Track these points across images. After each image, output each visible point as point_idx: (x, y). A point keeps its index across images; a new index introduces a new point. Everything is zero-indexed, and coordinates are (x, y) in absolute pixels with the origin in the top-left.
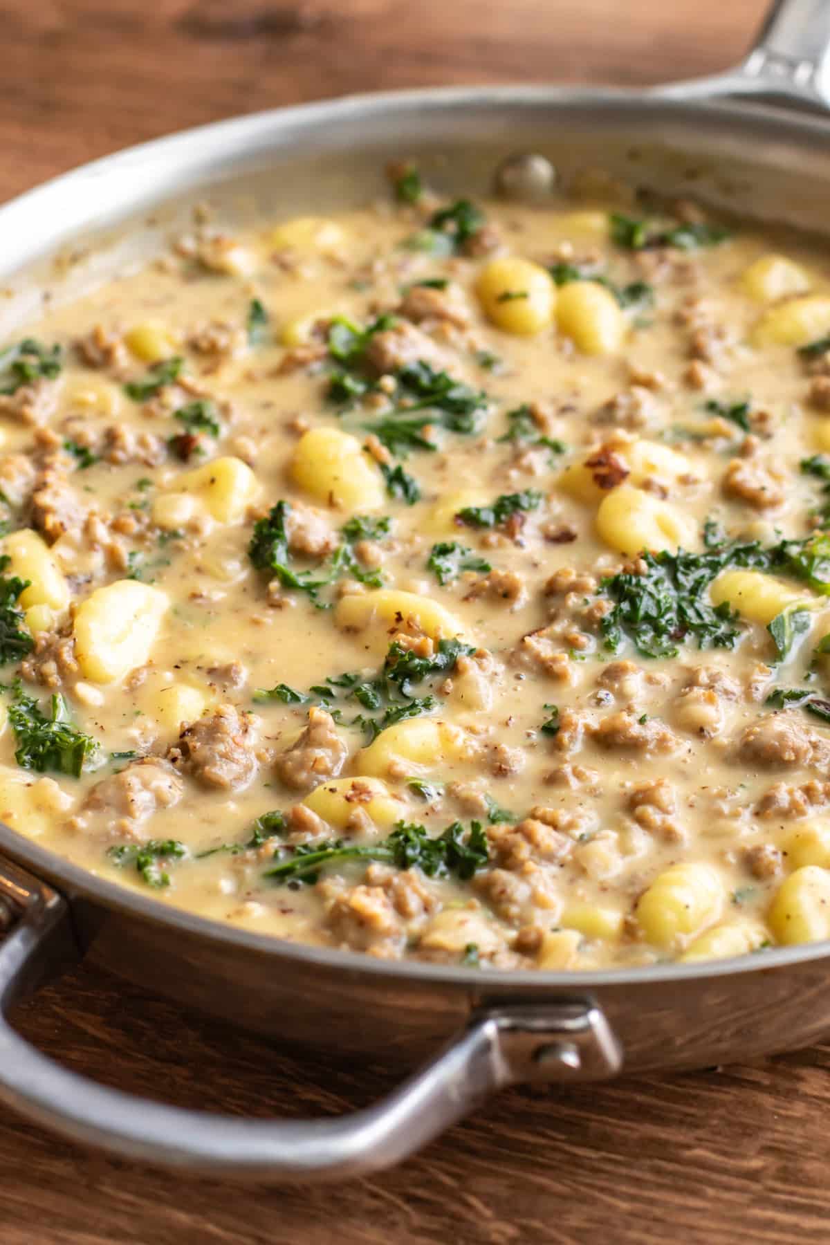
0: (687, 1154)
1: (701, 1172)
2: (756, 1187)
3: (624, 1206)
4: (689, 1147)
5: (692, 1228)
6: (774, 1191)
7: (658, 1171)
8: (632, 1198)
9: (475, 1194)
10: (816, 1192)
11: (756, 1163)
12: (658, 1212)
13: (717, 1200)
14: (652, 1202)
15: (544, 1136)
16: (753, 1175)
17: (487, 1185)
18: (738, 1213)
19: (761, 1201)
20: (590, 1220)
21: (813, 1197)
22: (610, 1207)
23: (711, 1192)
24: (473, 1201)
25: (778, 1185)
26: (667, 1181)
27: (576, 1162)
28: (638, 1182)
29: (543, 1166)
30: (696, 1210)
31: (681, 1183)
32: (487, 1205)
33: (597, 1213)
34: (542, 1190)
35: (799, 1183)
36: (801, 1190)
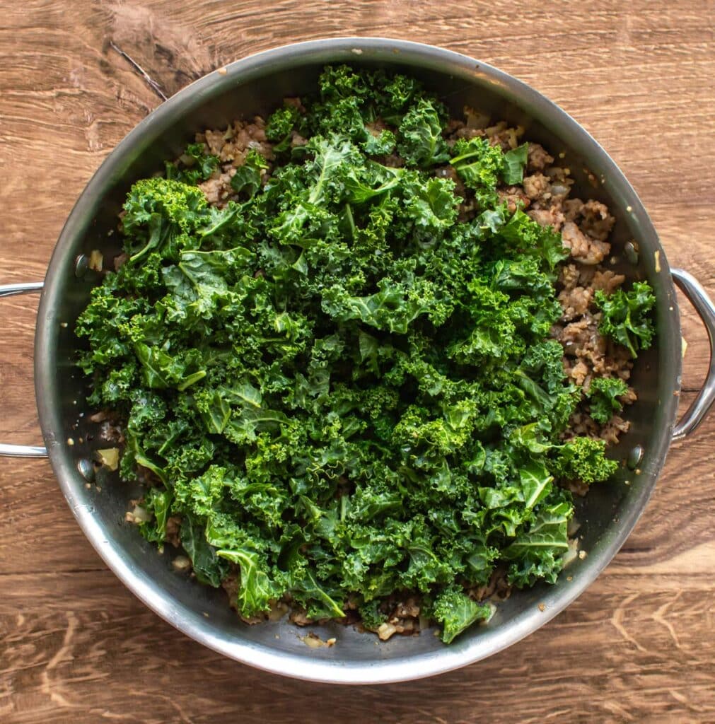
0: (501, 672)
1: (508, 679)
2: (528, 679)
3: (488, 703)
4: (500, 669)
5: (513, 704)
6: (534, 678)
7: (494, 684)
8: (489, 699)
9: (438, 716)
10: (548, 673)
11: (524, 668)
12: (499, 701)
13: (516, 689)
14: (496, 698)
15: (451, 681)
16: (525, 674)
17: (440, 710)
18: (525, 693)
19: (532, 684)
20: (479, 713)
21: (548, 676)
22: (484, 705)
23: (514, 686)
24: (439, 719)
25: (535, 675)
26: (497, 687)
27: (465, 689)
28: (489, 691)
29: (455, 695)
30: (511, 696)
31: (503, 686)
32: (444, 719)
33: (480, 709)
34: (459, 706)
35: (541, 672)
36: (543, 674)
